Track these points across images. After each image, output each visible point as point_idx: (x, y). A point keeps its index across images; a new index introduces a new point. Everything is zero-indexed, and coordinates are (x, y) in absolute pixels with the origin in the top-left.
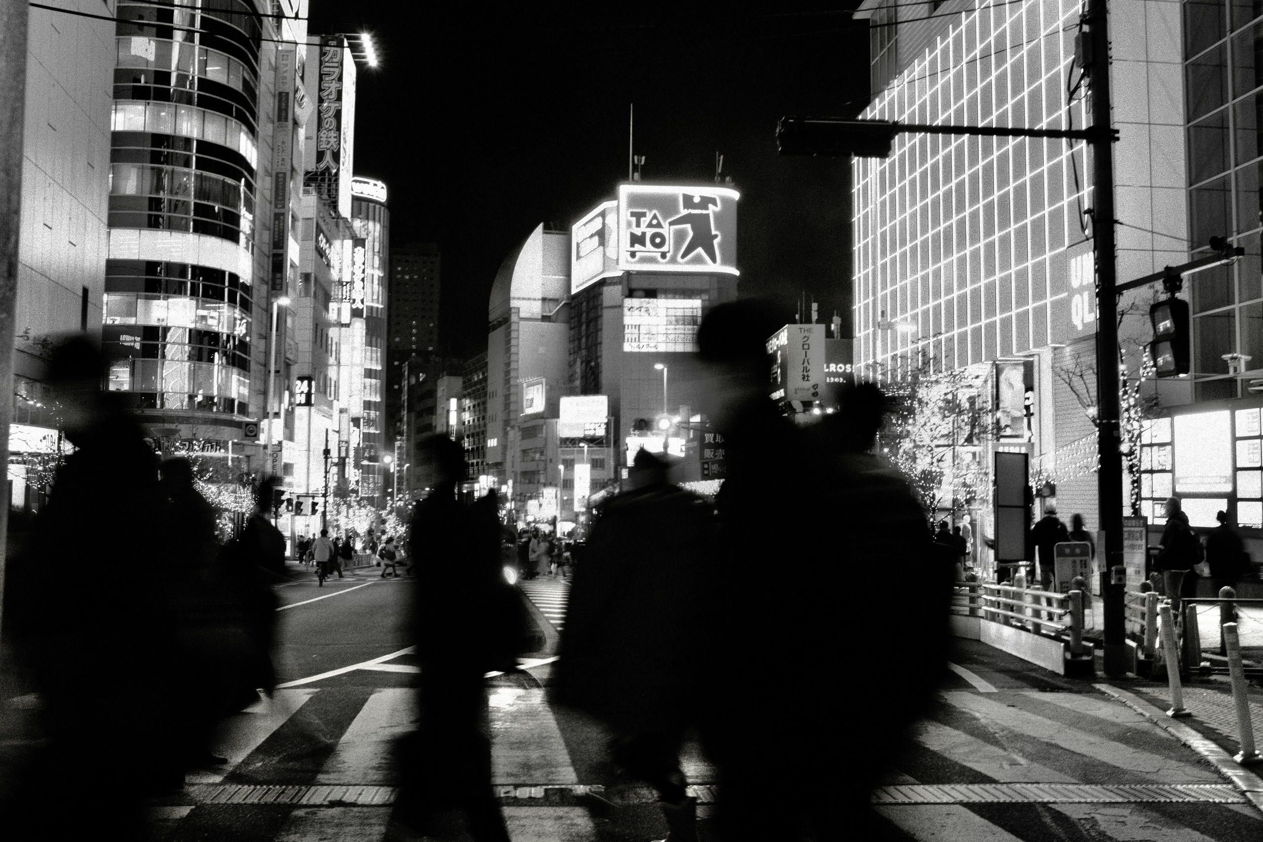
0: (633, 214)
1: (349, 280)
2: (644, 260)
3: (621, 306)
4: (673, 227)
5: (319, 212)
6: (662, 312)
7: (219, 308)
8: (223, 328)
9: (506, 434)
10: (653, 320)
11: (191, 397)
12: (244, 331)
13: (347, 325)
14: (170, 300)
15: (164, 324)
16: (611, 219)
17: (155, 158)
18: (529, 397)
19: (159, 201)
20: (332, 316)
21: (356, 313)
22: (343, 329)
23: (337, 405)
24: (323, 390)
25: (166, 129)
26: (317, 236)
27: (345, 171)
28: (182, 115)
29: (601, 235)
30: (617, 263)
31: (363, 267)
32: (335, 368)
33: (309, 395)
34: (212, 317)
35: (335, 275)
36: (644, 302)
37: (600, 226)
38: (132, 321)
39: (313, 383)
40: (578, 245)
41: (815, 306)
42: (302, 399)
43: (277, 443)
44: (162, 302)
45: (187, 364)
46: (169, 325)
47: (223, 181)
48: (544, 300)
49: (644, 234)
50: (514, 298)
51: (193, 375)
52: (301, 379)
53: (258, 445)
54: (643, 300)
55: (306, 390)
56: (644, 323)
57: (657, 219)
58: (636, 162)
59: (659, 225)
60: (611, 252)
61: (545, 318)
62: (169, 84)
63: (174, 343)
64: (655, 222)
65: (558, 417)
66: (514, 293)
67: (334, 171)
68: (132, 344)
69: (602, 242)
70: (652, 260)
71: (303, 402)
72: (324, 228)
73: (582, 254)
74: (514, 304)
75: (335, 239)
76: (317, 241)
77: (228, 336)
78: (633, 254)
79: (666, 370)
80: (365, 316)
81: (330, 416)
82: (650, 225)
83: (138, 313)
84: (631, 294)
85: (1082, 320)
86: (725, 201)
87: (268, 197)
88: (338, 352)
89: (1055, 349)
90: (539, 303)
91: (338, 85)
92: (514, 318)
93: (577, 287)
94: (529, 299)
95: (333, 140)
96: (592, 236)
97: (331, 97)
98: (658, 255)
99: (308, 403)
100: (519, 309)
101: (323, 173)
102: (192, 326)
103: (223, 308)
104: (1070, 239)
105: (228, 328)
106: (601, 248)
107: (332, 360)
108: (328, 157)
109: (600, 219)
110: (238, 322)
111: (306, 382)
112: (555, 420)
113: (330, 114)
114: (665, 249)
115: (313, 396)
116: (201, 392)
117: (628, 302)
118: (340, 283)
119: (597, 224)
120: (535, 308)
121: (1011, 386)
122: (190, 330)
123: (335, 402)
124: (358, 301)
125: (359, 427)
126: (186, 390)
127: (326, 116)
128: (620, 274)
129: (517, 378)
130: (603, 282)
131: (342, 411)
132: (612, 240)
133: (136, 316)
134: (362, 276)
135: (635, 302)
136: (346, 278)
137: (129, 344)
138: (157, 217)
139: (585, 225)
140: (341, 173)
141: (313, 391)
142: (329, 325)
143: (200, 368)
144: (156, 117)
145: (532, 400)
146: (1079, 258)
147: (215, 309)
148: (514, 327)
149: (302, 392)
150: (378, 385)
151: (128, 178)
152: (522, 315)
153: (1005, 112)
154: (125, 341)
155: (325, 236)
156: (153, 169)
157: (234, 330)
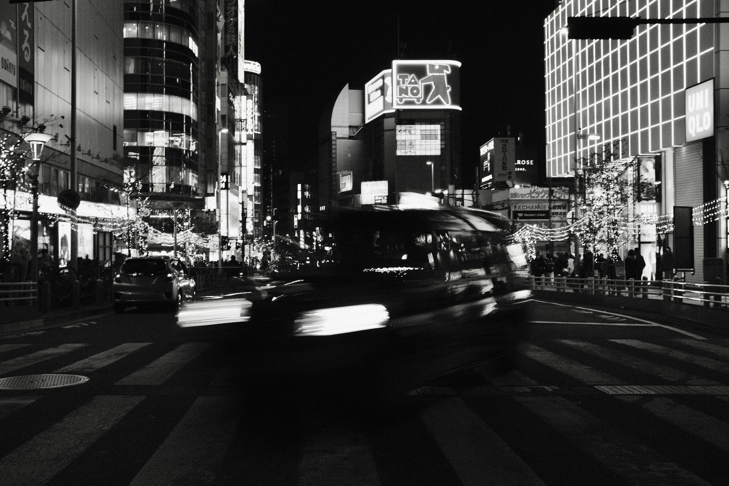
0: (400, 77)
1: (245, 119)
2: (407, 103)
3: (395, 130)
4: (423, 84)
5: (229, 80)
6: (418, 132)
7: (181, 136)
8: (183, 147)
9: (330, 203)
10: (413, 137)
11: (168, 185)
12: (195, 148)
13: (245, 144)
14: (155, 132)
15: (152, 145)
16: (388, 80)
17: (143, 52)
18: (343, 182)
19: (146, 77)
20: (237, 139)
21: (249, 138)
22: (243, 146)
23: (241, 189)
24: (233, 181)
25: (149, 36)
26: (229, 94)
27: (241, 57)
28: (157, 28)
29: (383, 89)
30: (392, 105)
31: (252, 111)
32: (239, 168)
33: (226, 184)
34: (176, 141)
35: (237, 116)
36: (407, 127)
37: (381, 84)
38: (135, 144)
39: (229, 177)
40: (369, 96)
41: (509, 127)
42: (223, 185)
43: (213, 210)
44: (150, 133)
45: (165, 167)
46: (155, 146)
47: (181, 64)
48: (350, 127)
49: (407, 88)
50: (333, 127)
51: (169, 174)
52: (223, 175)
53: (203, 212)
54: (407, 126)
55: (225, 180)
56: (407, 139)
57: (415, 79)
58: (402, 46)
59: (416, 83)
60: (388, 99)
61: (350, 138)
62: (150, 11)
63: (158, 156)
64: (413, 81)
65: (360, 193)
66: (333, 123)
67: (235, 57)
68: (135, 157)
69: (383, 93)
70: (412, 103)
71: (224, 187)
72: (232, 89)
73: (371, 100)
74: (333, 129)
75: (237, 95)
76: (229, 97)
77: (186, 151)
78: (401, 100)
79: (433, 165)
80: (254, 138)
81: (237, 195)
82: (410, 83)
83: (138, 139)
84: (400, 122)
85: (695, 131)
86: (453, 68)
87: (204, 73)
88: (240, 159)
89: (676, 148)
90: (348, 129)
91: (235, 8)
92: (333, 137)
93: (369, 119)
94: (342, 127)
95: (233, 39)
96: (377, 90)
97: (231, 15)
98: (415, 100)
99: (227, 188)
100: (336, 132)
101: (229, 59)
102: (166, 146)
103: (183, 135)
104: (687, 83)
105: (186, 147)
106: (382, 96)
107: (237, 163)
108: (231, 49)
109: (381, 80)
110: (191, 143)
111: (225, 176)
112: (358, 195)
113: (232, 24)
114: (419, 96)
115: (229, 184)
116: (173, 183)
117: (398, 127)
118: (241, 120)
119: (380, 83)
120: (345, 132)
121: (647, 170)
122: (166, 148)
123: (240, 187)
124: (250, 130)
125: (252, 201)
126: (165, 182)
127: (229, 26)
128: (394, 111)
129: (336, 171)
130: (384, 116)
131: (243, 192)
132: (389, 92)
133: (137, 141)
134: (252, 116)
135: (403, 127)
136: (243, 117)
137: (134, 157)
138: (146, 86)
139: (373, 83)
140: (239, 58)
141: (229, 181)
142: (236, 144)
143: (172, 169)
144: (143, 30)
145: (345, 184)
146: (694, 95)
147: (179, 136)
148: (333, 142)
149: (223, 182)
150: (259, 177)
151: (129, 65)
152: (338, 136)
153: (645, 11)
154: (131, 155)
155: (232, 94)
156: (142, 59)
157: (189, 148)
